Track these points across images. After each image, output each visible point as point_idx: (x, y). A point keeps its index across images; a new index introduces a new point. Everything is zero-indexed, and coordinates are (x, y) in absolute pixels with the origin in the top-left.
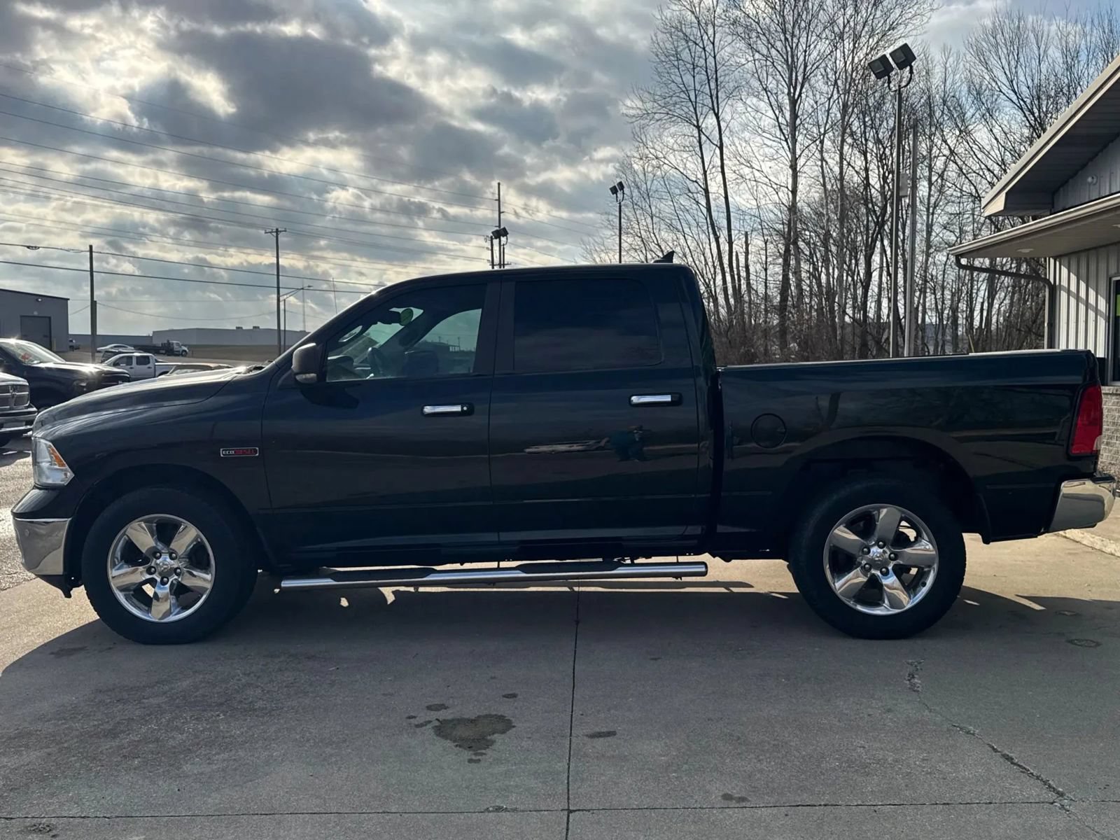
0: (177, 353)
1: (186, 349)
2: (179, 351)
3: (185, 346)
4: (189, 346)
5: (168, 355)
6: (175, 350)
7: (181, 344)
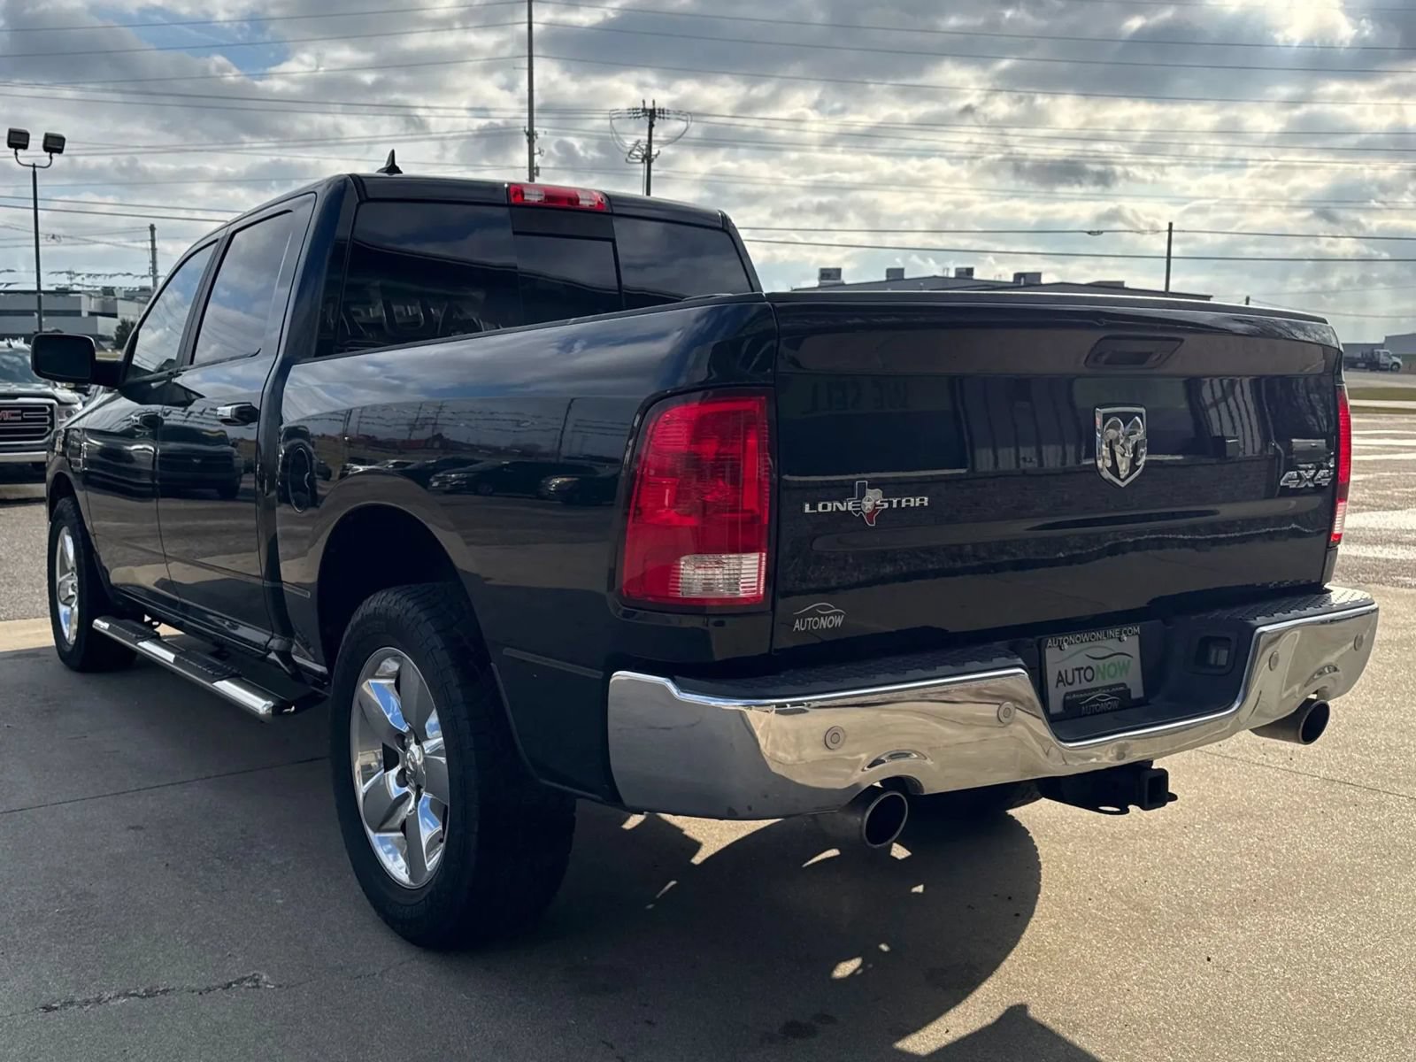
0: (1385, 367)
1: (1398, 360)
2: (1387, 365)
3: (1398, 356)
4: (1404, 357)
5: (1372, 370)
6: (1381, 362)
7: (1391, 353)
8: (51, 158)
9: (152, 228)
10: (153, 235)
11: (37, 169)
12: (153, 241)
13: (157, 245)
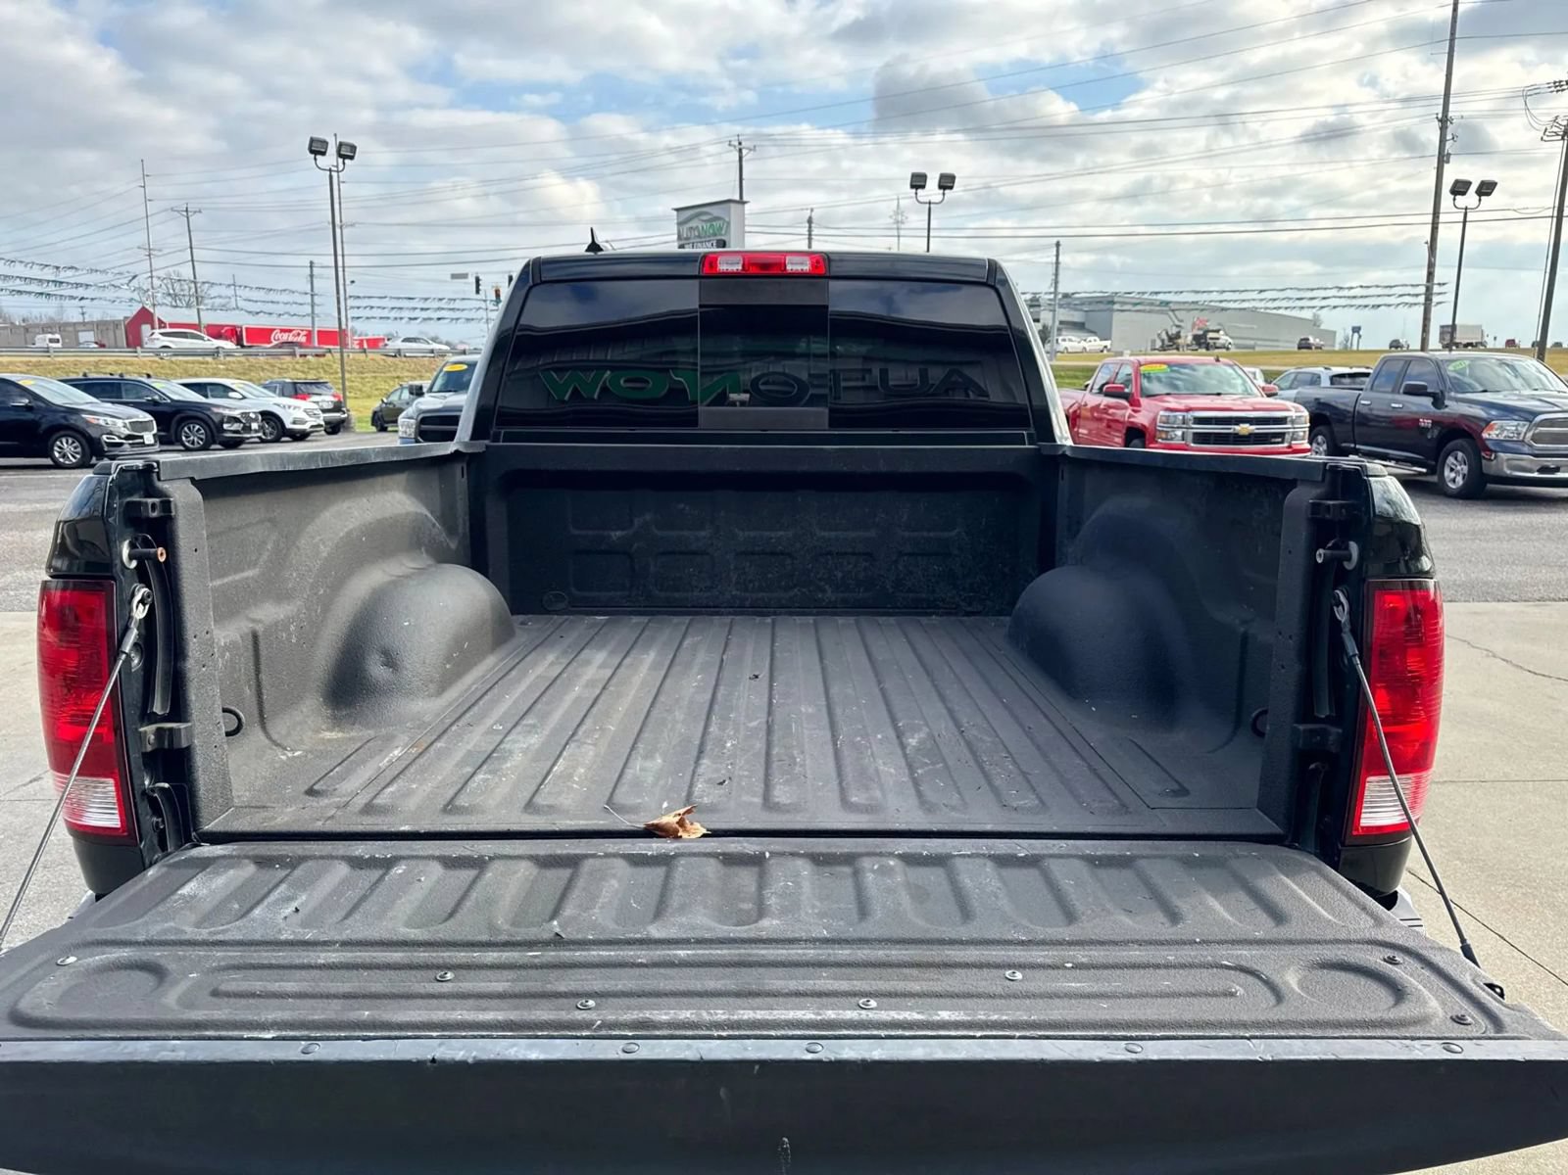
8: (944, 194)
9: (1058, 245)
10: (1058, 251)
11: (932, 206)
12: (1057, 256)
13: (1061, 258)
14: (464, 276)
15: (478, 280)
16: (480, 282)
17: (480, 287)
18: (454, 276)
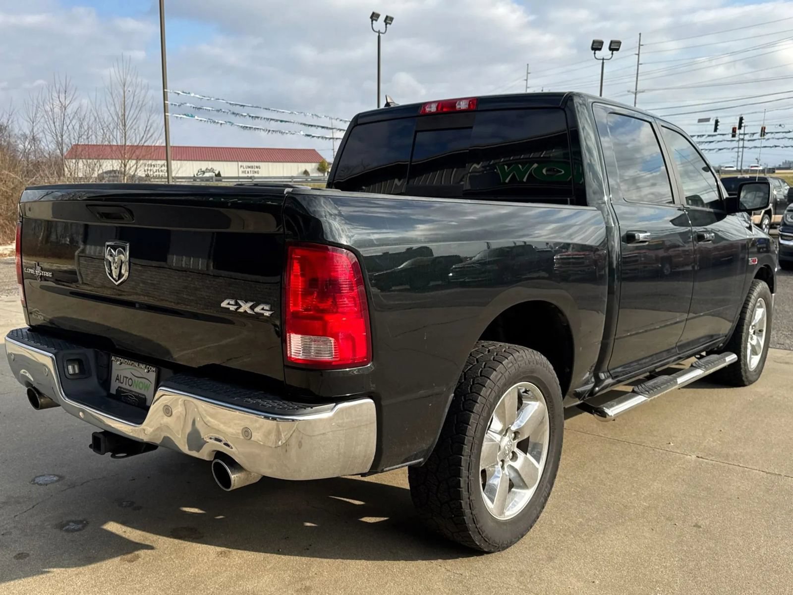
14: (708, 120)
15: (717, 122)
16: (719, 124)
17: (718, 127)
18: (700, 121)
